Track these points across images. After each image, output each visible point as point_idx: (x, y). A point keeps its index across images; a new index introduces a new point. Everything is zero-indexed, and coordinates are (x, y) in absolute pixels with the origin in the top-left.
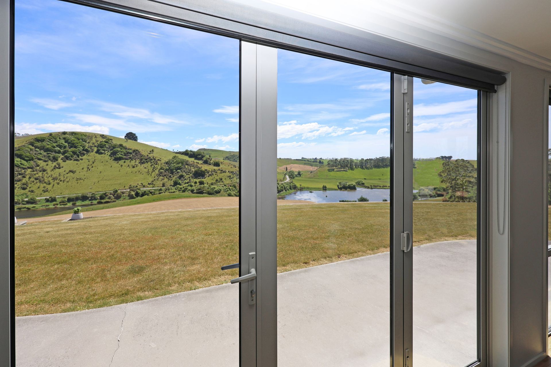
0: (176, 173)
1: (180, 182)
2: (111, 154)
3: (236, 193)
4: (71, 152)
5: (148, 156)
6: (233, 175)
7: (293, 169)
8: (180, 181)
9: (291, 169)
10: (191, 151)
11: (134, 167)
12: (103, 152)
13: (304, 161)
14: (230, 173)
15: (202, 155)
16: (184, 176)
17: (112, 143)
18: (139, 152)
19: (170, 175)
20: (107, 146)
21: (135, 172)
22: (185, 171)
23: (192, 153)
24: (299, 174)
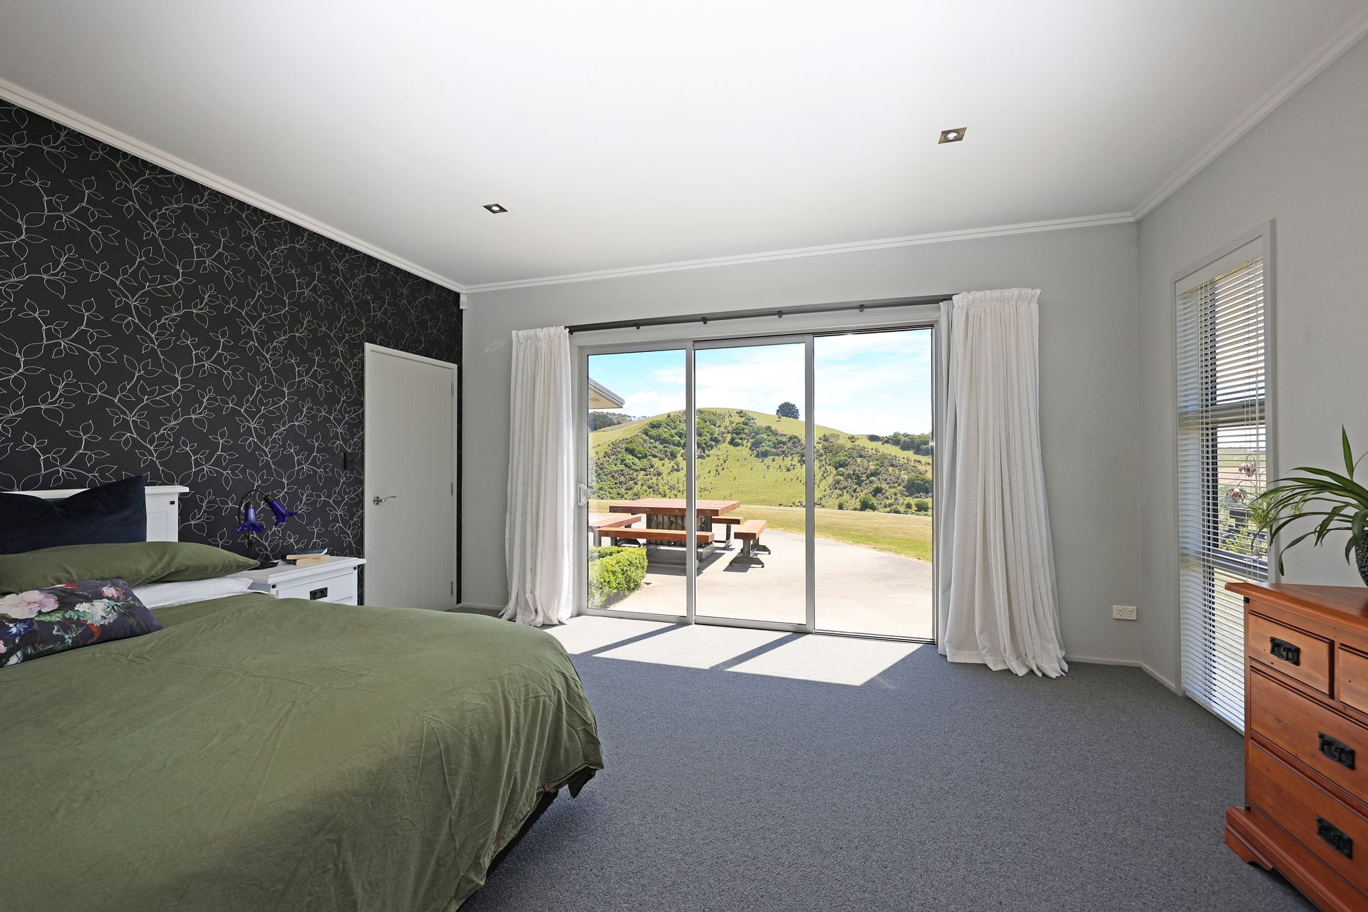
0: (866, 484)
1: (873, 503)
2: (753, 444)
8: (874, 501)
10: (905, 436)
11: (788, 470)
12: (740, 441)
16: (884, 491)
17: (754, 425)
18: (799, 441)
19: (855, 486)
20: (746, 431)
21: (789, 479)
22: (886, 480)
23: (907, 439)
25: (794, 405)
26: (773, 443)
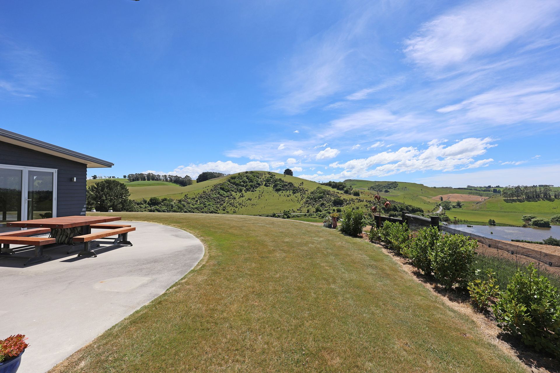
0: (318, 202)
2: (274, 186)
3: (371, 221)
4: (250, 185)
5: (298, 187)
6: (371, 204)
7: (451, 200)
8: (321, 208)
9: (449, 199)
10: (334, 182)
11: (288, 196)
12: (269, 185)
13: (470, 190)
14: (367, 202)
15: (343, 185)
16: (325, 205)
17: (275, 178)
18: (292, 184)
19: (314, 203)
20: (272, 180)
21: (288, 200)
22: (326, 200)
23: (334, 184)
24: (459, 205)
25: (291, 170)
26: (282, 186)
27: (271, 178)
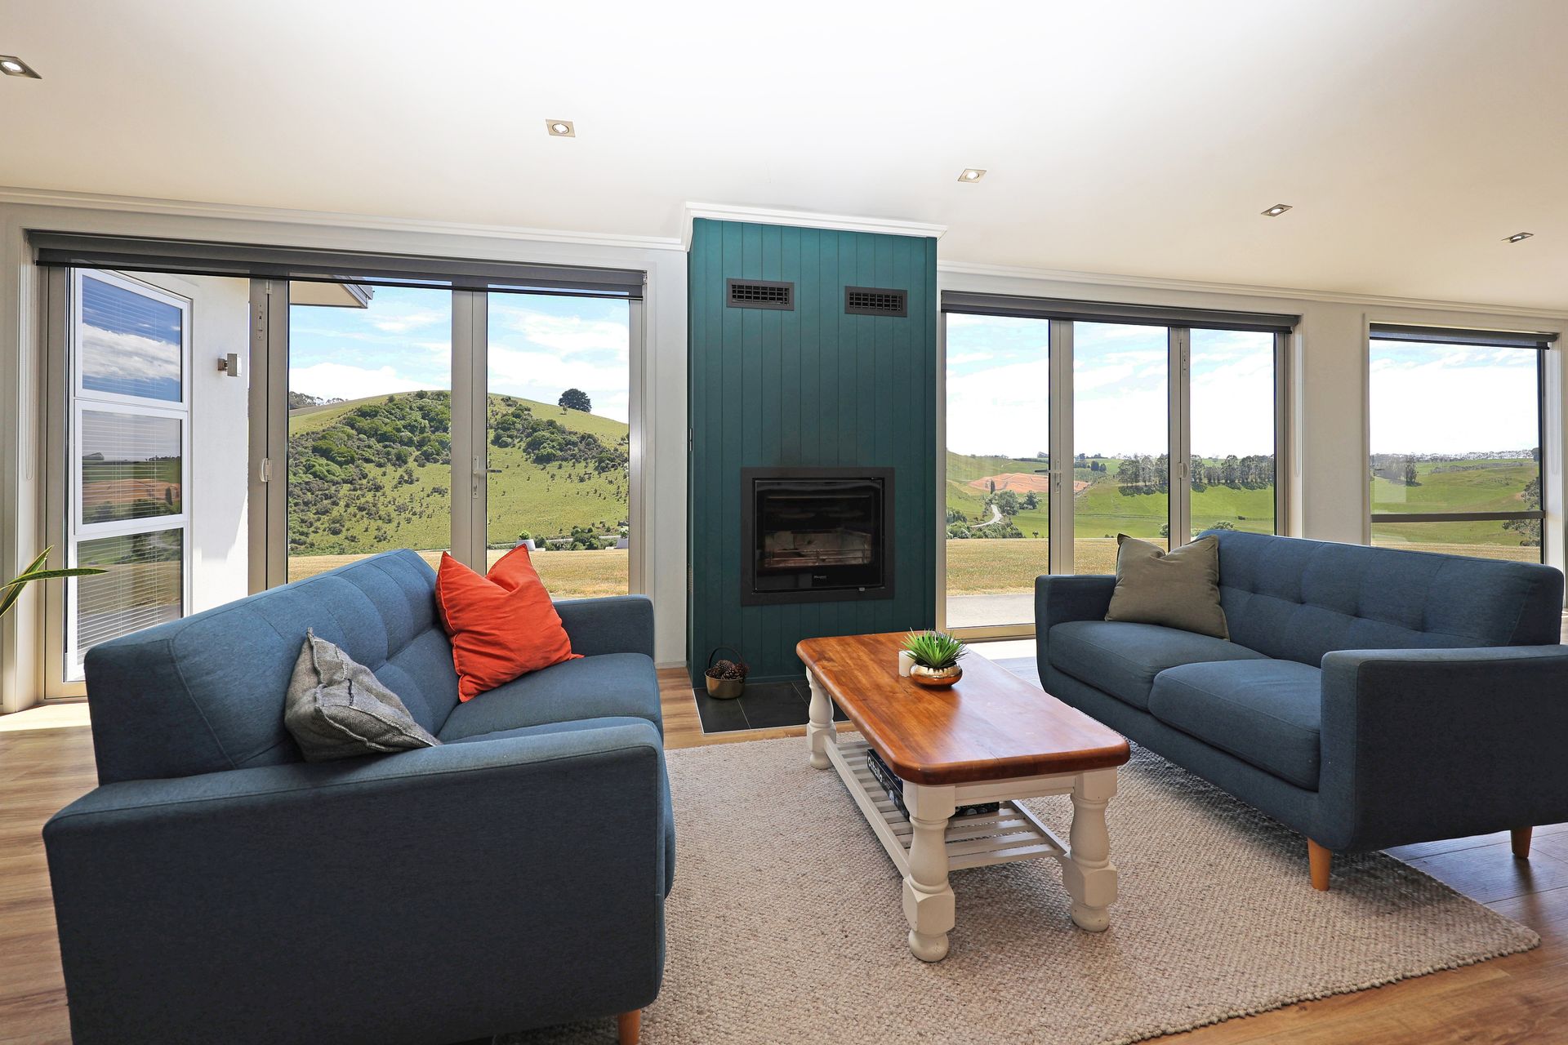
2: (529, 445)
4: (437, 441)
5: (616, 450)
7: (1010, 488)
9: (1005, 486)
11: (582, 480)
12: (509, 440)
17: (529, 418)
18: (595, 441)
20: (519, 426)
21: (584, 493)
24: (1031, 501)
25: (584, 394)
26: (560, 444)
27: (517, 416)
